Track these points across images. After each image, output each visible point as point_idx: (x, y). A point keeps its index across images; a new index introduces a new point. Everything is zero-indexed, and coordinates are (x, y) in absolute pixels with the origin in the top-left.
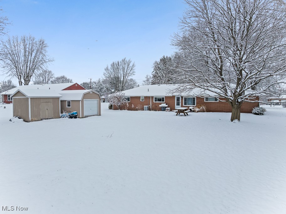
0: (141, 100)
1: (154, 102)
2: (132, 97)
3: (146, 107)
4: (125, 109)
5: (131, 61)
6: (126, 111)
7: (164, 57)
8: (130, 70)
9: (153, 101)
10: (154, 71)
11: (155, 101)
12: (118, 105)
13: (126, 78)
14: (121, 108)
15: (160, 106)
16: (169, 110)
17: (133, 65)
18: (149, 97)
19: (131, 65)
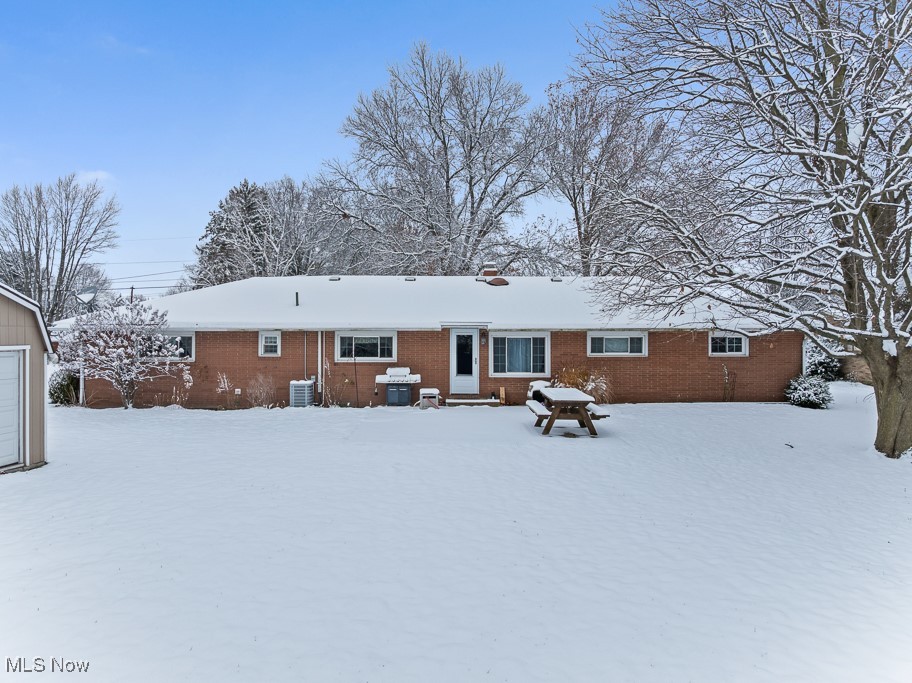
0: (261, 352)
1: (338, 358)
2: (203, 336)
3: (300, 389)
4: (165, 404)
5: (98, 189)
6: (176, 412)
7: (245, 185)
8: (94, 225)
9: (330, 355)
10: (206, 236)
11: (343, 355)
12: (120, 382)
13: (77, 256)
14: (142, 396)
15: (380, 379)
16: (436, 401)
17: (110, 208)
18: (311, 335)
19: (99, 205)
